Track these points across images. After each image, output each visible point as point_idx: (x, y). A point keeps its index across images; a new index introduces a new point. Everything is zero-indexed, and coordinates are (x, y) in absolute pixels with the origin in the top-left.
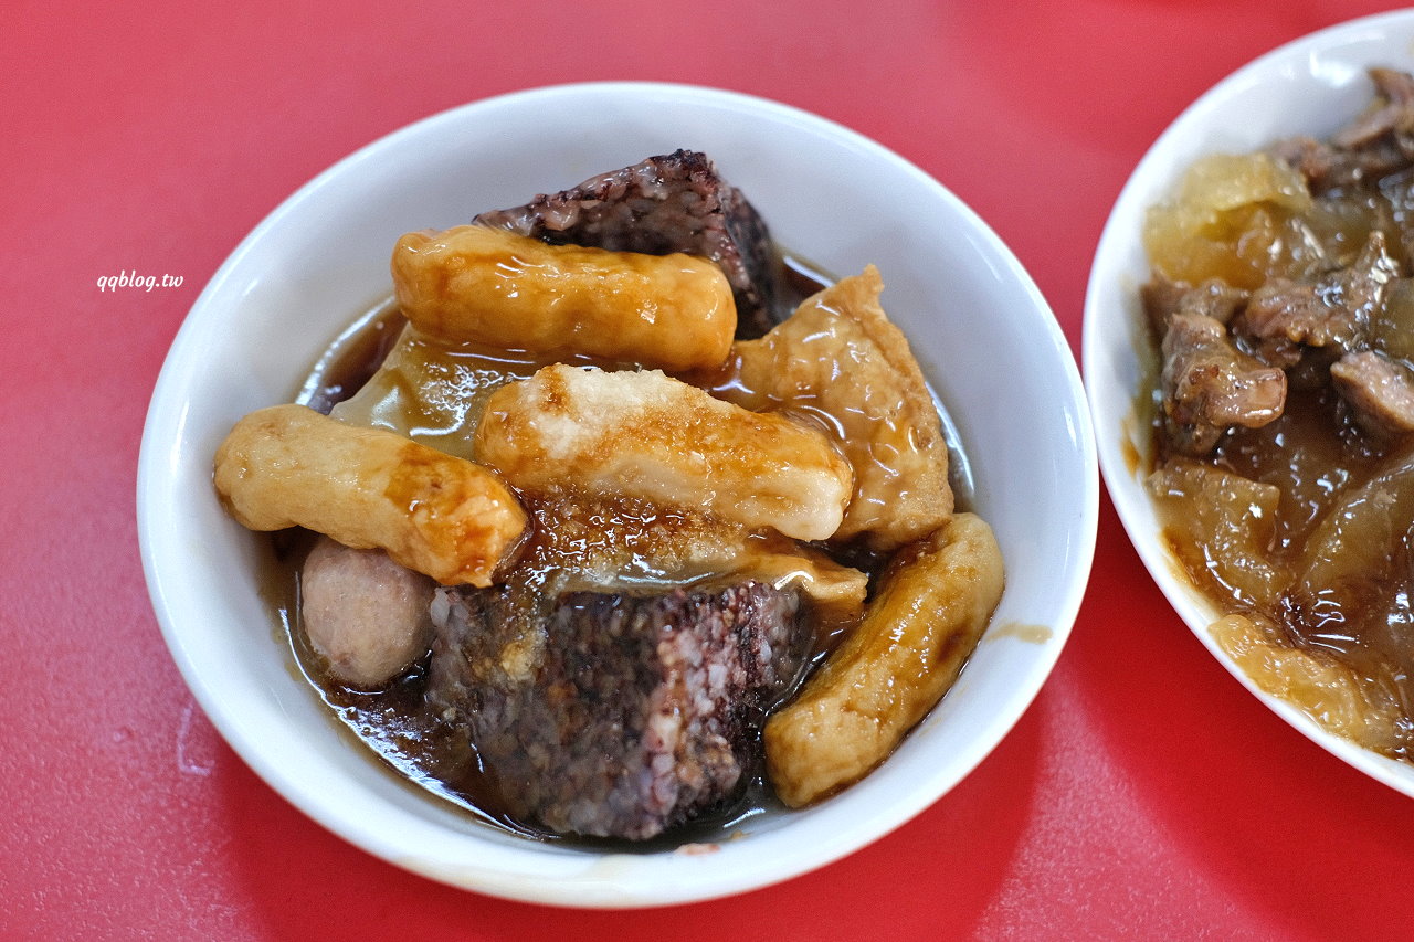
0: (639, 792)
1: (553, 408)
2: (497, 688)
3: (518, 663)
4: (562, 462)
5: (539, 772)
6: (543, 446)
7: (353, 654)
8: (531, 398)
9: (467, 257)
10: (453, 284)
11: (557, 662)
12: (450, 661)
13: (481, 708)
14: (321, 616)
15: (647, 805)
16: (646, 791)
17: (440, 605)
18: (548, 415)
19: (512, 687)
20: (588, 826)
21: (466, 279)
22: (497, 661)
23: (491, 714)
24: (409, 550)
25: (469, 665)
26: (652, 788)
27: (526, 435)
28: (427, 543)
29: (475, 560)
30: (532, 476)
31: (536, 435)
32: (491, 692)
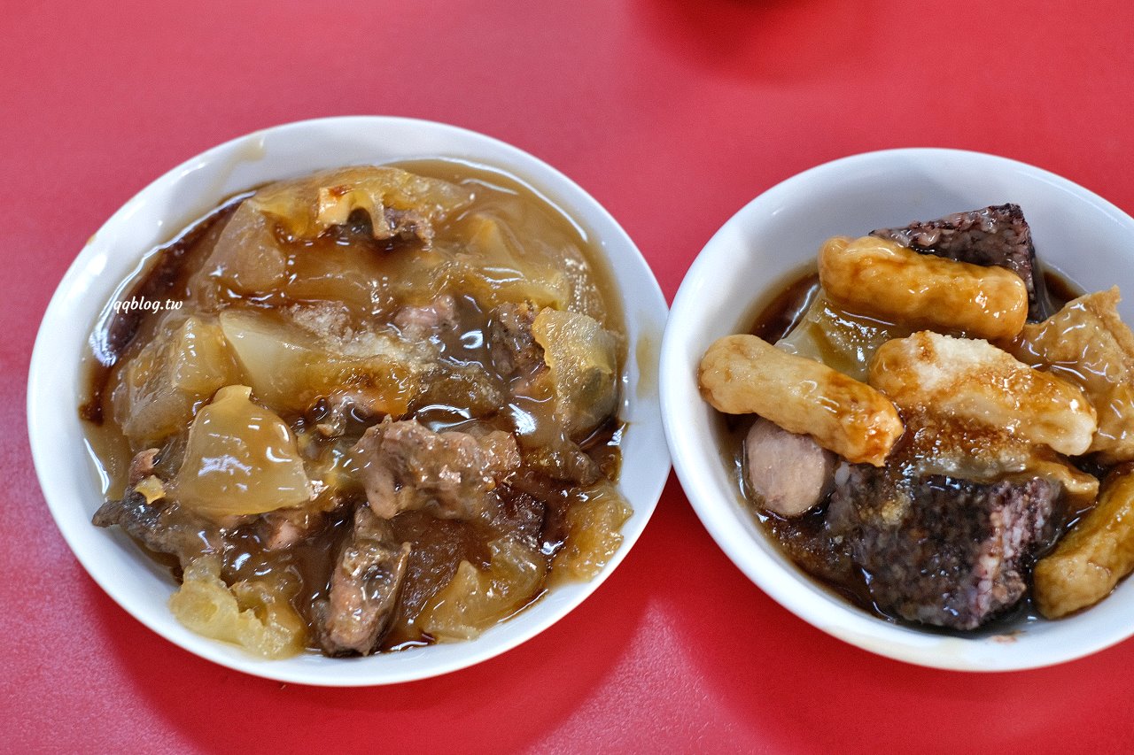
0: (968, 601)
1: (925, 358)
2: (874, 527)
3: (893, 513)
4: (928, 393)
5: (897, 582)
6: (919, 382)
7: (783, 497)
8: (912, 351)
9: (873, 258)
10: (863, 273)
11: (917, 517)
12: (842, 507)
13: (861, 539)
14: (764, 472)
15: (972, 610)
16: (973, 601)
17: (843, 473)
18: (924, 363)
19: (885, 528)
20: (930, 618)
21: (872, 273)
22: (878, 511)
23: (866, 543)
24: (832, 439)
25: (858, 511)
26: (977, 599)
27: (911, 375)
28: (847, 435)
29: (877, 450)
30: (907, 400)
31: (916, 375)
32: (868, 529)
